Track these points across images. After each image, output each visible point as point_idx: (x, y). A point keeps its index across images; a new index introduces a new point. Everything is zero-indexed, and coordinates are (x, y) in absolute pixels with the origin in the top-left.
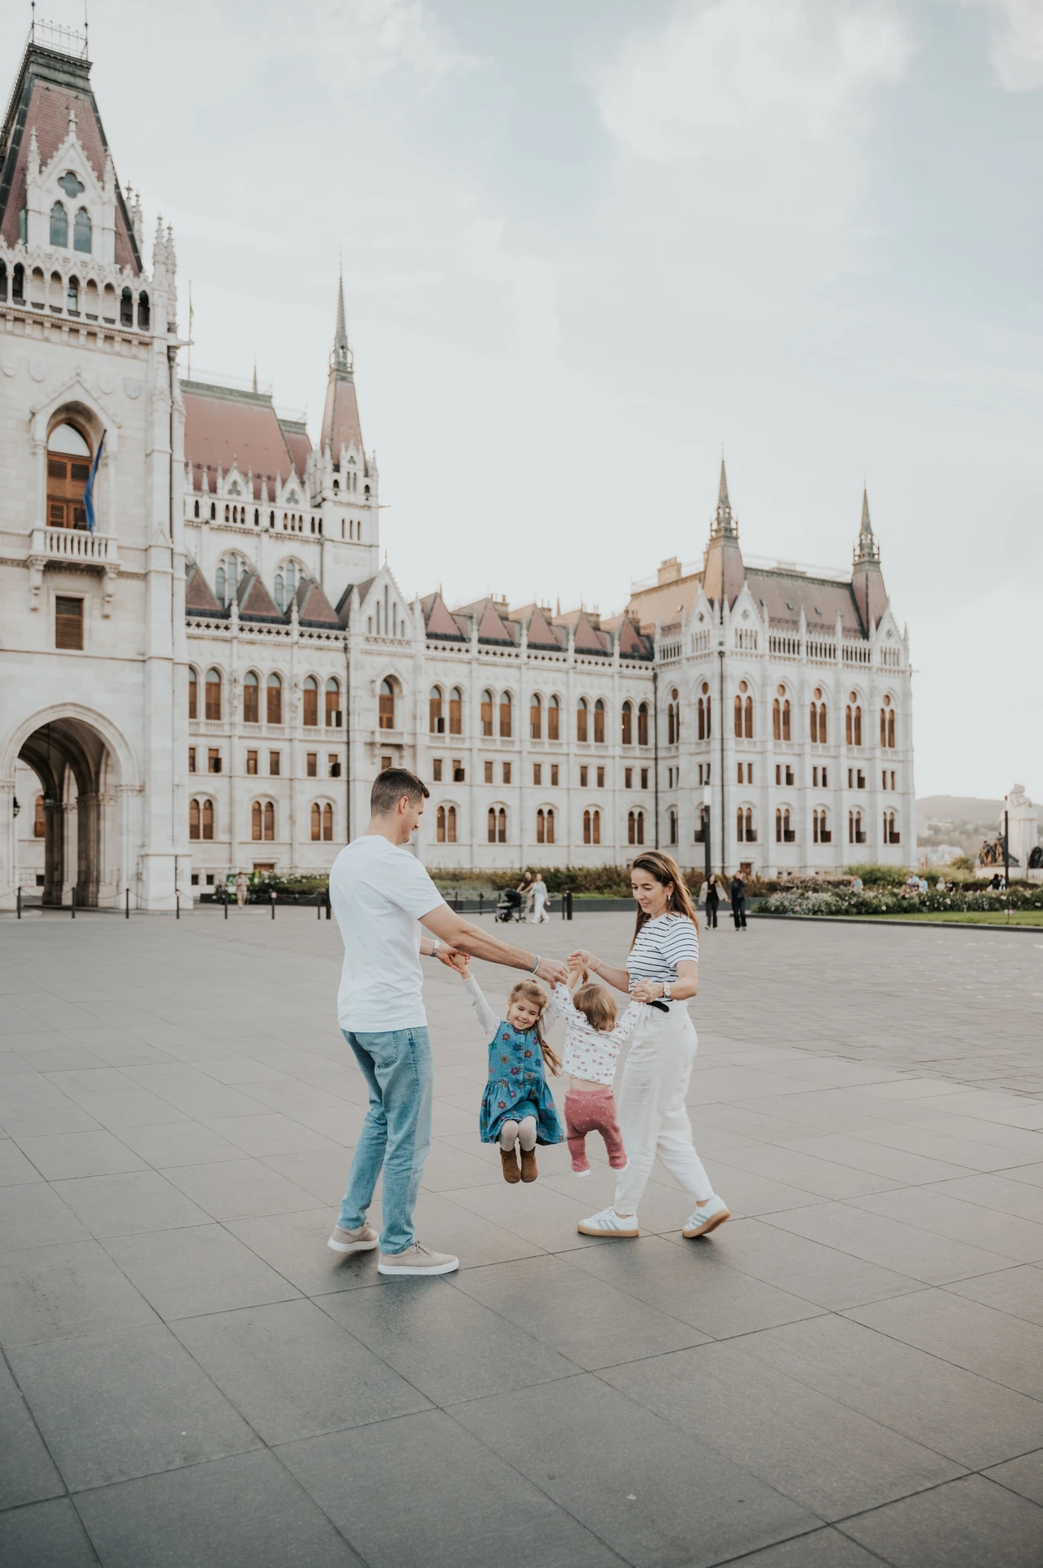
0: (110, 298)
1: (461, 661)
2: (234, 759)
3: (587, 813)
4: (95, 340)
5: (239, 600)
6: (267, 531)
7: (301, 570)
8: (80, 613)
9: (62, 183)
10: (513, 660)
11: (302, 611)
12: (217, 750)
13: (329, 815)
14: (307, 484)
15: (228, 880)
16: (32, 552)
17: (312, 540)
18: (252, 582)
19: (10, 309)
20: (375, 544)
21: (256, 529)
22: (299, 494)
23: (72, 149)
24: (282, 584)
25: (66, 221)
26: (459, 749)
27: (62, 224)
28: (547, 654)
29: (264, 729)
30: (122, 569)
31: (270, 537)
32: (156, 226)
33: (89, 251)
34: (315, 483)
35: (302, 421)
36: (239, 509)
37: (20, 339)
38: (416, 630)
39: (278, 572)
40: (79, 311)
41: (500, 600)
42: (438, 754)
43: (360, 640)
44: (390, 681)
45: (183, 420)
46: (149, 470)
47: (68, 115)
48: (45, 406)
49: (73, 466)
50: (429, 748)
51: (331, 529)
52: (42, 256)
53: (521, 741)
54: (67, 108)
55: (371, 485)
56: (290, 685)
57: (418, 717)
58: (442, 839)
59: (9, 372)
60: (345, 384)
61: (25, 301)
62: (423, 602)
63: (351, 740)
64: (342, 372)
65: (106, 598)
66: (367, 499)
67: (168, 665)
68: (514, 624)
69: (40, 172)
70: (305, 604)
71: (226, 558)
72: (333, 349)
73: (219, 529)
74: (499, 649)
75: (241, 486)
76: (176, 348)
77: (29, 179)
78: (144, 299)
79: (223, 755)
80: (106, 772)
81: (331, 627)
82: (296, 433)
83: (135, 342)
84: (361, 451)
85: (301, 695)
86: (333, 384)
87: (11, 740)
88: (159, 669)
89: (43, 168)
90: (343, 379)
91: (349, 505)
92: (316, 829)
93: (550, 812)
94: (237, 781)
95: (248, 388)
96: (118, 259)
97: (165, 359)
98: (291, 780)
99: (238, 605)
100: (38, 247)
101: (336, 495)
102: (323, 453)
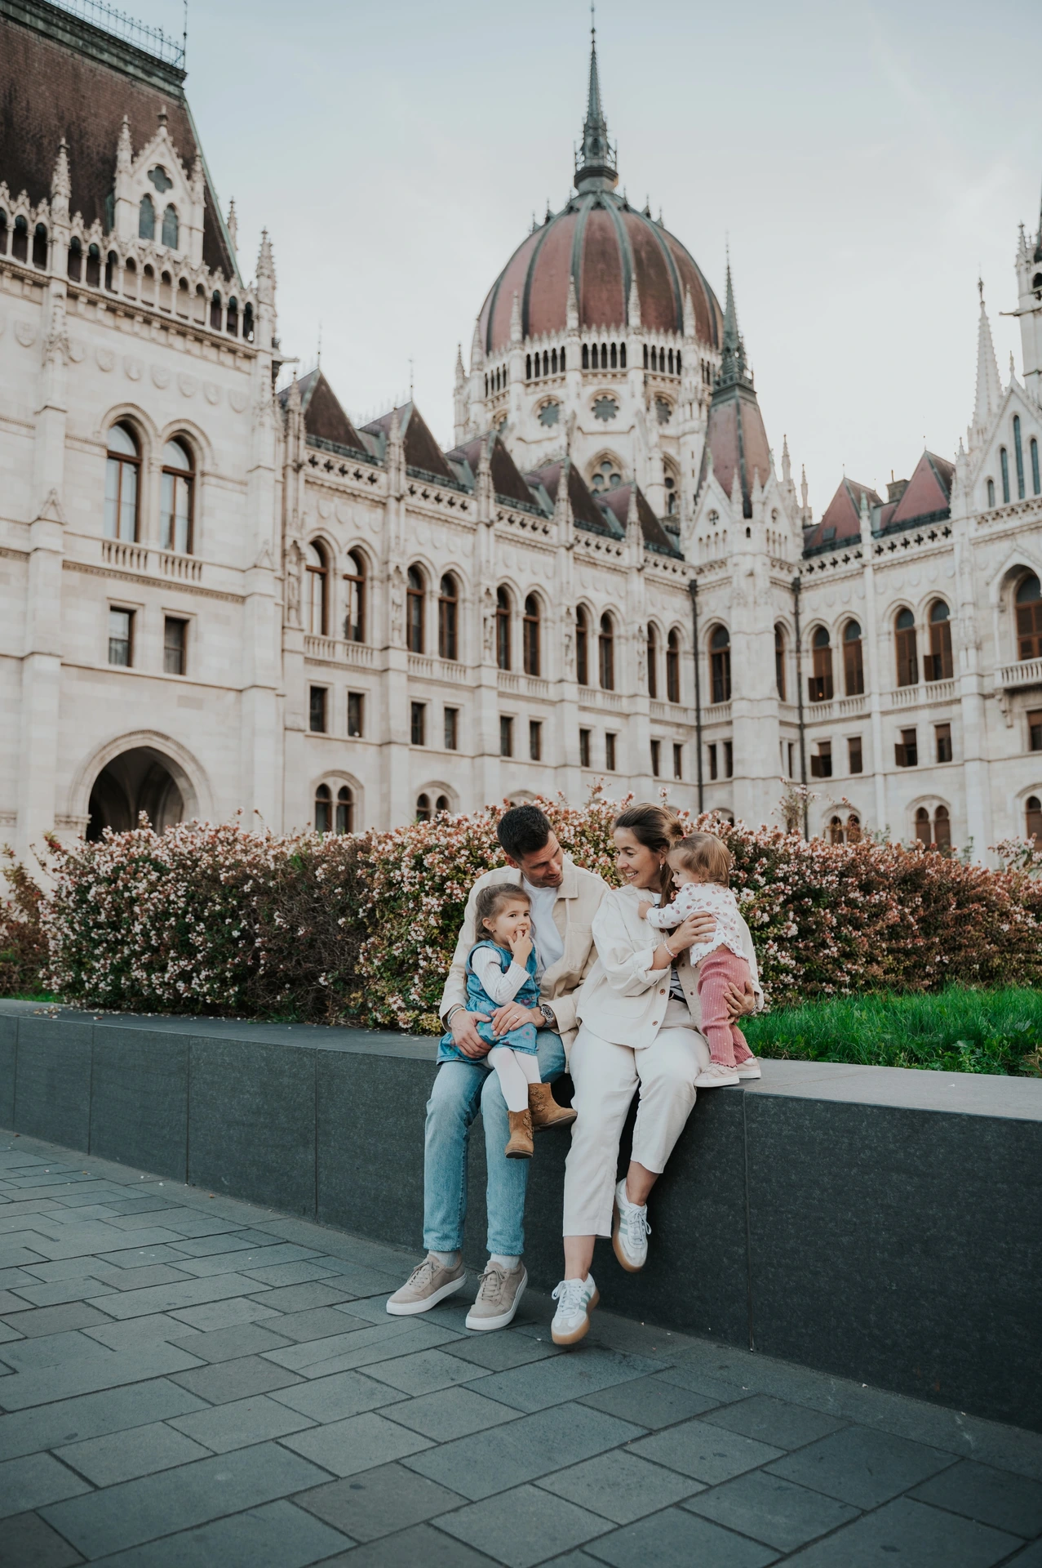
77: (120, 169)
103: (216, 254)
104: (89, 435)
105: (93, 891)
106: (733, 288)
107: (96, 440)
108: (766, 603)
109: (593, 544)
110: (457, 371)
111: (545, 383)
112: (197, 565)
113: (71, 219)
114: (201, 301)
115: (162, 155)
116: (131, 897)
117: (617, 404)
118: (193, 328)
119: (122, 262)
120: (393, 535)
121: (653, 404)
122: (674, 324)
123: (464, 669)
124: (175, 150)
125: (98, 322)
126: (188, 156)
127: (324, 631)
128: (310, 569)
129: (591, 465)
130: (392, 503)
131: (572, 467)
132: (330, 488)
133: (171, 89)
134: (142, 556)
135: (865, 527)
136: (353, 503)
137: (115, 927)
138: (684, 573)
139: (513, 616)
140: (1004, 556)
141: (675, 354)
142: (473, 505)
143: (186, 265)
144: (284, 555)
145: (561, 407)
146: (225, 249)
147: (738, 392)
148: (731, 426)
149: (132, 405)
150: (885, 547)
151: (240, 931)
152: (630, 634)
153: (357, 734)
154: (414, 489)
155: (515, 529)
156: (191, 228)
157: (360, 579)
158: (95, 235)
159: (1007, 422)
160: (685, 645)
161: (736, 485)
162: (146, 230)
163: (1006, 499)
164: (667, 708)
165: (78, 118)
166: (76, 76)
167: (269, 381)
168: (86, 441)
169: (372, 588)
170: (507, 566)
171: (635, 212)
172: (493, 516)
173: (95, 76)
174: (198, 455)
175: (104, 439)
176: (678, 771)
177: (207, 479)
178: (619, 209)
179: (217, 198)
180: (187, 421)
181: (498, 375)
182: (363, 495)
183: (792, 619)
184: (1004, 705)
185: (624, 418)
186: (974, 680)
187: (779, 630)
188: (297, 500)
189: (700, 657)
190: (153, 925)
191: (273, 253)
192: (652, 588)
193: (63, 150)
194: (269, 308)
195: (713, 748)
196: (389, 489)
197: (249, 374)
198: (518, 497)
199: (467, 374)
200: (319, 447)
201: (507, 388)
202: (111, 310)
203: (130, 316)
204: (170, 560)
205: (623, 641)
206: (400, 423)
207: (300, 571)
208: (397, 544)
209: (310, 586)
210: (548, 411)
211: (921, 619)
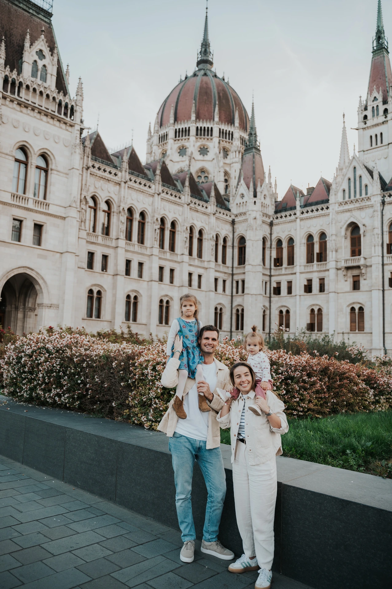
103: (61, 85)
104: (8, 152)
105: (23, 359)
106: (254, 111)
107: (11, 154)
108: (260, 230)
109: (197, 203)
110: (148, 133)
111: (182, 140)
112: (48, 204)
113: (5, 68)
114: (54, 103)
115: (42, 46)
116: (38, 363)
117: (208, 150)
118: (51, 113)
119: (24, 86)
120: (122, 196)
121: (222, 151)
122: (231, 122)
123: (146, 248)
124: (48, 44)
125: (14, 109)
126: (52, 46)
127: (94, 231)
128: (90, 207)
129: (197, 172)
130: (123, 184)
131: (191, 174)
132: (99, 177)
133: (46, 20)
134: (27, 200)
135: (298, 204)
136: (108, 183)
137: (31, 373)
138: (230, 216)
139: (166, 229)
140: (348, 218)
141: (231, 133)
142: (153, 186)
143: (49, 89)
144: (81, 201)
145: (187, 150)
146: (64, 84)
147: (254, 150)
148: (251, 163)
149: (26, 142)
150: (305, 212)
151: (81, 380)
152: (209, 238)
153: (105, 271)
154: (131, 179)
155: (168, 196)
156: (52, 75)
157: (109, 212)
158: (14, 75)
159: (351, 169)
160: (229, 243)
161: (251, 185)
162: (34, 74)
163: (350, 197)
164: (221, 266)
165: (9, 28)
166: (9, 12)
167: (79, 135)
168: (7, 154)
169: (113, 215)
170: (165, 210)
171: (219, 78)
172: (160, 191)
173: (17, 12)
174: (50, 162)
175: (14, 154)
176: (224, 290)
177: (53, 172)
178: (213, 76)
179: (62, 63)
180: (46, 149)
181: (164, 136)
182: (112, 180)
183: (269, 236)
184: (344, 273)
185: (210, 156)
186: (334, 262)
187: (264, 240)
188: (87, 180)
189: (235, 248)
190: (47, 374)
191: (83, 87)
192: (218, 221)
193: (3, 41)
194: (80, 108)
195: (237, 282)
196: (122, 178)
197: (71, 132)
198: (170, 184)
199: (152, 134)
200: (96, 161)
201: (167, 141)
202: (19, 104)
203: (26, 107)
204: (37, 202)
205: (206, 240)
206: (127, 153)
207: (86, 208)
208: (124, 199)
209: (90, 214)
210: (182, 151)
211: (316, 239)
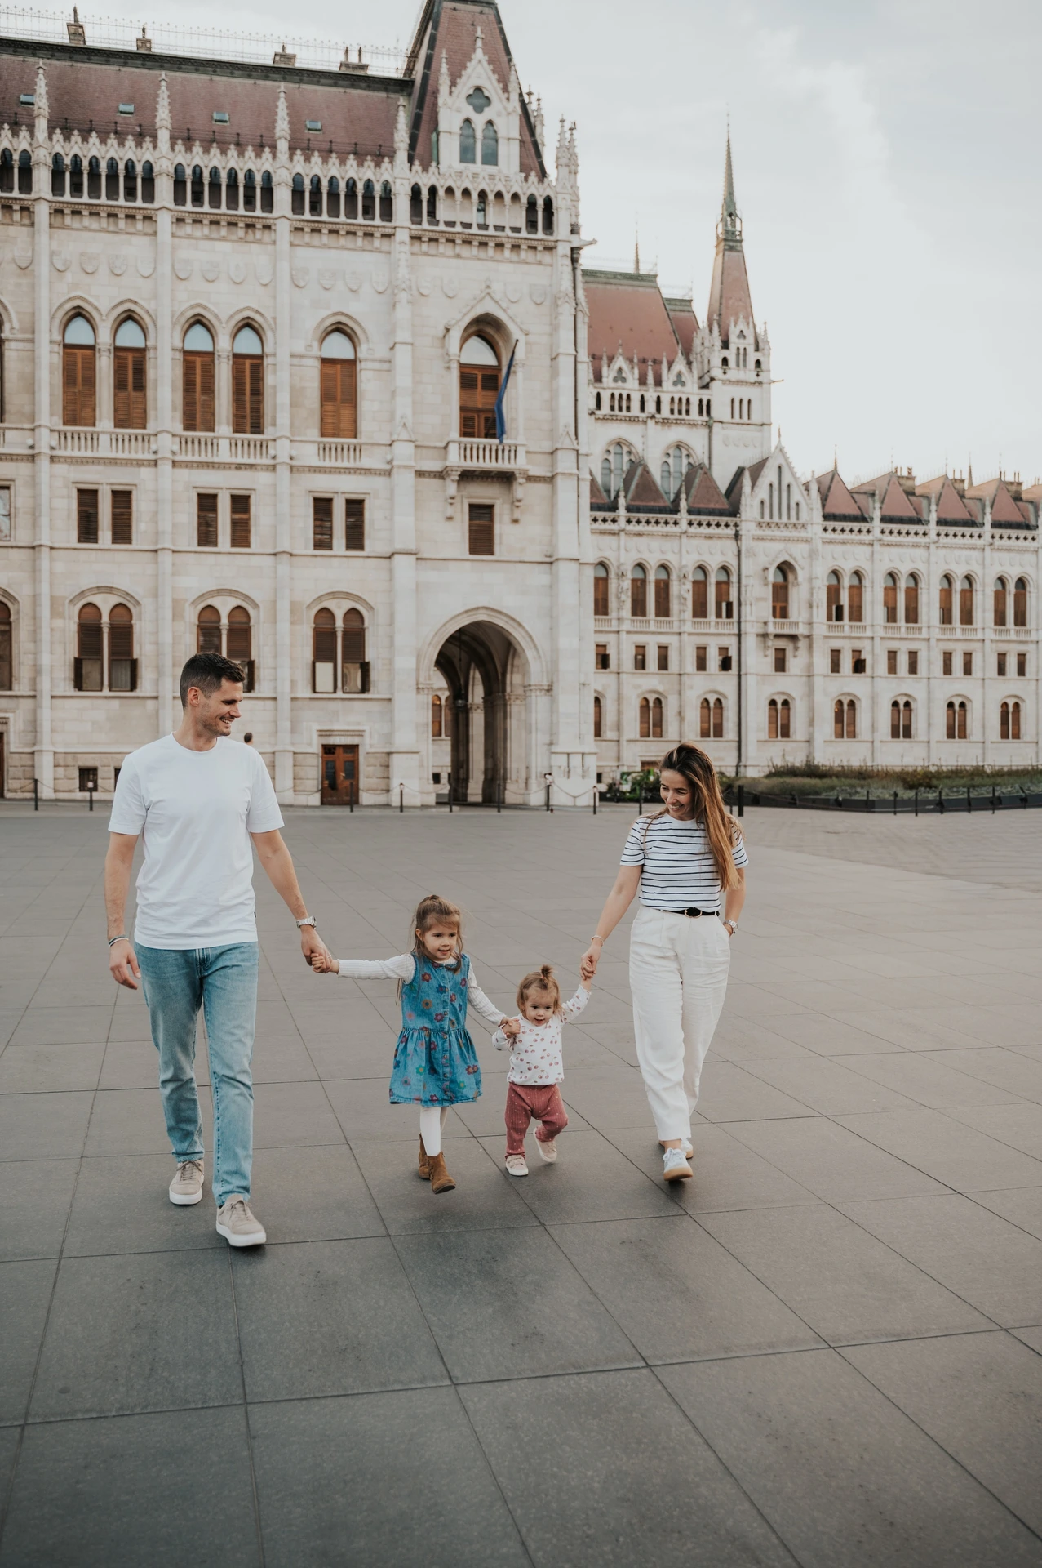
0: (517, 206)
1: (861, 543)
2: (622, 655)
3: (1005, 705)
4: (502, 251)
5: (627, 491)
6: (653, 417)
7: (688, 456)
8: (491, 519)
9: (471, 100)
10: (920, 539)
11: (690, 499)
12: (605, 646)
13: (719, 711)
14: (694, 365)
15: (622, 778)
16: (448, 464)
17: (700, 423)
18: (639, 471)
19: (425, 230)
20: (765, 422)
21: (642, 416)
22: (686, 377)
23: (479, 66)
24: (669, 472)
25: (474, 137)
26: (859, 638)
27: (471, 140)
28: (959, 530)
29: (652, 623)
30: (531, 473)
31: (657, 423)
32: (558, 130)
33: (496, 164)
34: (702, 362)
35: (687, 298)
36: (625, 397)
37: (434, 258)
38: (812, 512)
39: (665, 459)
40: (487, 223)
41: (905, 473)
42: (836, 644)
43: (753, 526)
44: (785, 568)
45: (586, 320)
46: (554, 373)
47: (476, 32)
48: (458, 321)
49: (483, 376)
50: (826, 637)
51: (720, 411)
52: (453, 175)
53: (929, 627)
54: (473, 25)
55: (762, 360)
56: (679, 576)
57: (815, 604)
58: (839, 735)
59: (425, 292)
60: (734, 254)
61: (438, 221)
62: (819, 481)
63: (742, 632)
64: (730, 242)
65: (515, 503)
66: (758, 375)
67: (574, 565)
68: (921, 499)
69: (451, 93)
70: (693, 491)
71: (612, 449)
72: (720, 217)
73: (605, 419)
74: (904, 528)
75: (626, 373)
76: (579, 248)
77: (440, 101)
78: (548, 202)
79: (612, 652)
80: (512, 673)
81: (721, 513)
82: (681, 311)
83: (540, 248)
84: (751, 325)
85: (689, 586)
86: (721, 255)
87: (430, 644)
88: (566, 570)
89: (453, 89)
90: (732, 249)
91: (739, 382)
92: (706, 725)
93: (962, 705)
94: (623, 676)
95: (630, 269)
96: (524, 168)
97: (568, 261)
98: (680, 675)
99: (625, 497)
100: (450, 167)
101: (725, 373)
102: (711, 331)
